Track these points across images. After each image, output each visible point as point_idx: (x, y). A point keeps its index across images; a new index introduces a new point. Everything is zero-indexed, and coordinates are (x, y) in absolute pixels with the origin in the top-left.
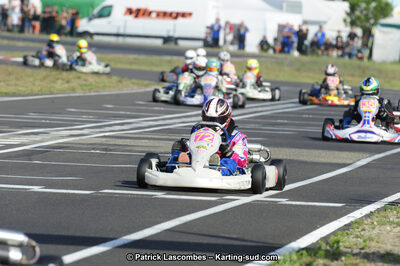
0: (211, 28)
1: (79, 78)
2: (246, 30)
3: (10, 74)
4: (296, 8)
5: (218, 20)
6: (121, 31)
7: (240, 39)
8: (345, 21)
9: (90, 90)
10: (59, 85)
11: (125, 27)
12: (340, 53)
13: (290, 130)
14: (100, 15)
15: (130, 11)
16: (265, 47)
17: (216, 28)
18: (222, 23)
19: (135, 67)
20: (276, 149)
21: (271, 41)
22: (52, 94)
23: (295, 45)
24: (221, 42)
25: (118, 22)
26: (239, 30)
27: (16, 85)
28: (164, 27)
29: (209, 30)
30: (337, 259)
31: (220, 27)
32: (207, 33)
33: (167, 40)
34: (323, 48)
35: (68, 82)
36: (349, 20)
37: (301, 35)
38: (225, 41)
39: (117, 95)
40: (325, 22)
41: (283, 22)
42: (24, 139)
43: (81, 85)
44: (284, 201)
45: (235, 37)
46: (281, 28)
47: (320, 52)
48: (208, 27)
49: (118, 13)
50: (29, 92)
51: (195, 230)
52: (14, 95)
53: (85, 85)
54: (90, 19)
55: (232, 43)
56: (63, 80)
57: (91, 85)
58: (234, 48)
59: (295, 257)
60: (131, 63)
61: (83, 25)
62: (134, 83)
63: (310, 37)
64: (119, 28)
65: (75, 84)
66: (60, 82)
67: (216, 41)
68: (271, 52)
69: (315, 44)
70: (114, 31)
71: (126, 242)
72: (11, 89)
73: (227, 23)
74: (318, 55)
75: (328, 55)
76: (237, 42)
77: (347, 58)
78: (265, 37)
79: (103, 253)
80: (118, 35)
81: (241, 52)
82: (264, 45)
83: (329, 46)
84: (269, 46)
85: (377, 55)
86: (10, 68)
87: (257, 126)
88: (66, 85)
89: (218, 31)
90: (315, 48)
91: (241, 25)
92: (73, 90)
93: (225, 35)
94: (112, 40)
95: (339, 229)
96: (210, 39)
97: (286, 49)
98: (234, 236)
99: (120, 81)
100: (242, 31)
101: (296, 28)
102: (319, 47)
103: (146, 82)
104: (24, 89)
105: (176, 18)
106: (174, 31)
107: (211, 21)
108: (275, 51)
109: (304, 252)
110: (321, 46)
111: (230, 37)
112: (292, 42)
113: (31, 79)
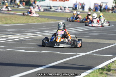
0: (75, 4)
1: (36, 19)
2: (85, 5)
3: (16, 18)
5: (76, 2)
6: (49, 5)
7: (83, 8)
8: (113, 2)
9: (39, 22)
10: (30, 21)
11: (50, 4)
12: (112, 11)
13: (97, 34)
16: (90, 10)
17: (76, 4)
18: (78, 3)
19: (52, 16)
20: (93, 39)
21: (92, 8)
22: (28, 23)
23: (99, 9)
24: (77, 8)
25: (48, 2)
26: (83, 5)
27: (18, 21)
29: (74, 5)
30: (110, 71)
31: (77, 4)
32: (73, 6)
34: (107, 10)
35: (33, 20)
36: (114, 2)
37: (101, 6)
38: (79, 8)
39: (47, 24)
40: (108, 3)
41: (95, 3)
42: (20, 36)
43: (37, 21)
44: (95, 54)
45: (81, 7)
46: (95, 4)
47: (106, 11)
48: (74, 4)
50: (21, 23)
51: (69, 63)
52: (17, 24)
53: (38, 21)
54: (39, 2)
55: (81, 9)
56: (31, 19)
57: (39, 21)
58: (81, 10)
59: (97, 71)
60: (51, 14)
62: (52, 20)
63: (103, 7)
64: (48, 4)
65: (35, 20)
66: (30, 20)
67: (76, 8)
68: (92, 11)
69: (105, 9)
71: (49, 66)
72: (16, 22)
73: (79, 3)
74: (105, 12)
75: (108, 12)
76: (82, 8)
77: (114, 13)
78: (90, 7)
79: (42, 70)
80: (47, 6)
81: (83, 11)
83: (109, 9)
84: (91, 9)
86: (16, 16)
87: (87, 33)
88: (32, 21)
89: (77, 5)
90: (105, 10)
91: (83, 3)
92: (34, 22)
93: (79, 6)
95: (111, 63)
96: (74, 8)
97: (96, 10)
98: (80, 65)
99: (48, 20)
100: (84, 5)
101: (99, 4)
102: (106, 10)
103: (56, 20)
104: (20, 22)
105: (64, 1)
106: (64, 5)
107: (74, 2)
108: (93, 11)
109: (100, 69)
110: (106, 9)
111: (80, 7)
112: (98, 8)
113: (22, 19)
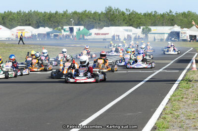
4: (131, 31)
11: (95, 37)
14: (89, 35)
15: (95, 34)
21: (126, 38)
25: (93, 36)
28: (103, 37)
33: (104, 39)
49: (93, 34)
61: (86, 37)
67: (114, 39)
70: (92, 38)
73: (116, 35)
82: (125, 39)
85: (149, 40)
94: (92, 40)
106: (105, 37)
